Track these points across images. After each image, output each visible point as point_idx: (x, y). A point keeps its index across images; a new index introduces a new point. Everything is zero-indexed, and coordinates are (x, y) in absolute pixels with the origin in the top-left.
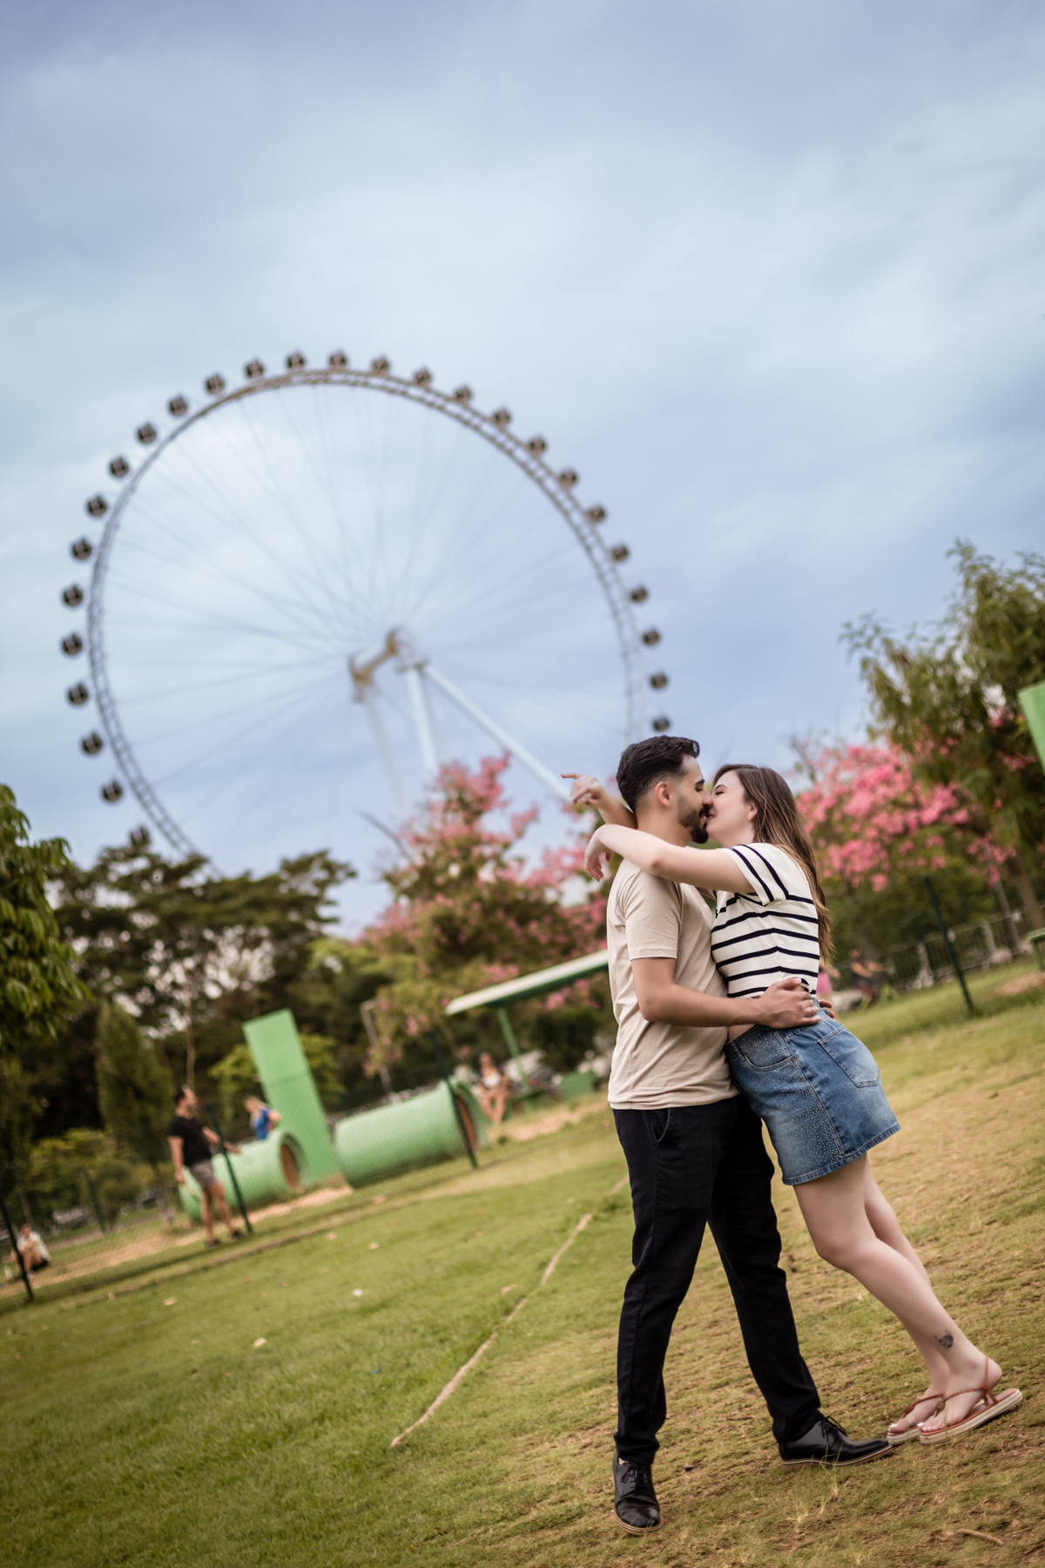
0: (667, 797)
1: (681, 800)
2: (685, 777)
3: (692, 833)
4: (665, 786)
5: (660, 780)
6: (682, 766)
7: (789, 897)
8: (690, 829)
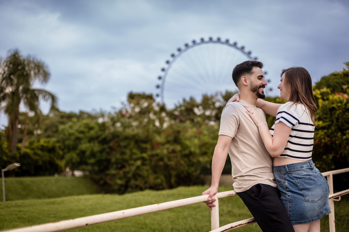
0: (246, 82)
1: (251, 83)
2: (253, 74)
3: (256, 95)
4: (245, 78)
5: (243, 76)
6: (252, 70)
7: (300, 123)
8: (256, 93)
